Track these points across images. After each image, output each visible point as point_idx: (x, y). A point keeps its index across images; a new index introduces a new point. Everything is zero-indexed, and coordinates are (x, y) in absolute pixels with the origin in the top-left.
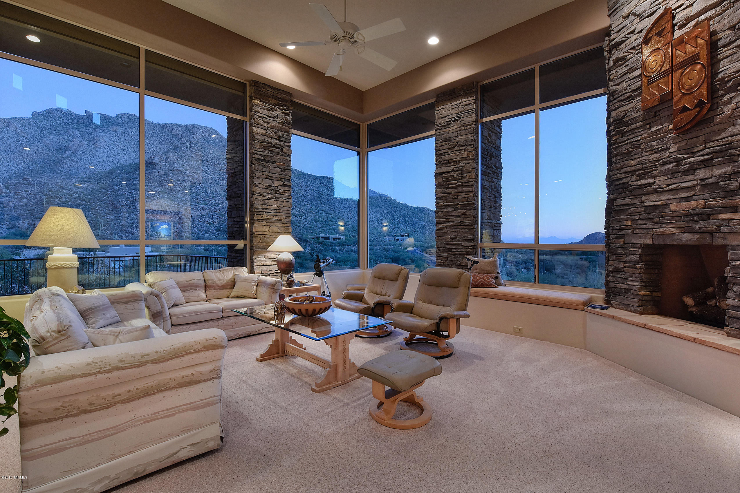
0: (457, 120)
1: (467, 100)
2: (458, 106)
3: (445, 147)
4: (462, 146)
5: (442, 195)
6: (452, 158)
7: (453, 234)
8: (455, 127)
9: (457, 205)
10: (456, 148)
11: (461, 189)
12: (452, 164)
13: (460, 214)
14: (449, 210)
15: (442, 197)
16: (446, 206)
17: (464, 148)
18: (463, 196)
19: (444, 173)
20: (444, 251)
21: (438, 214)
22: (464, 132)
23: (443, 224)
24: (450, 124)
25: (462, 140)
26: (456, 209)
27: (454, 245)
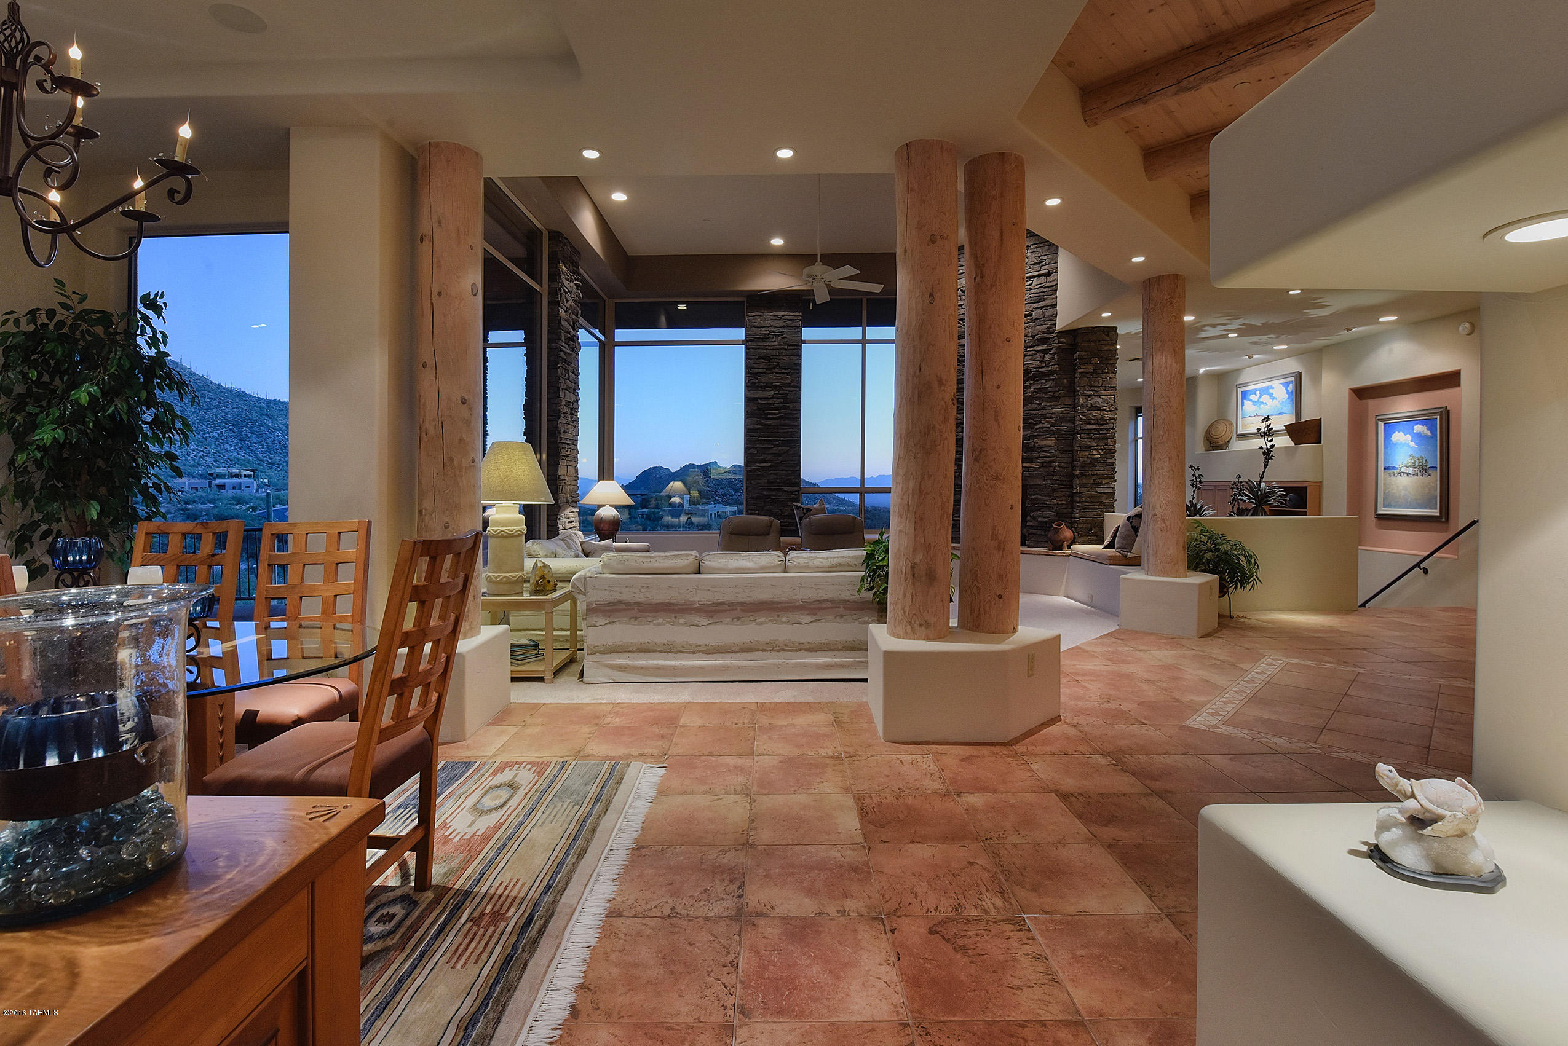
0: (778, 336)
1: (791, 314)
2: (780, 318)
3: (762, 366)
4: (785, 369)
5: (757, 426)
7: (772, 477)
8: (775, 343)
9: (777, 441)
10: (777, 370)
11: (783, 422)
12: (770, 389)
13: (781, 452)
14: (767, 446)
16: (762, 440)
17: (787, 371)
19: (760, 398)
20: (757, 497)
21: (751, 451)
22: (787, 352)
23: (758, 464)
24: (769, 338)
25: (784, 361)
26: (776, 446)
27: (774, 490)
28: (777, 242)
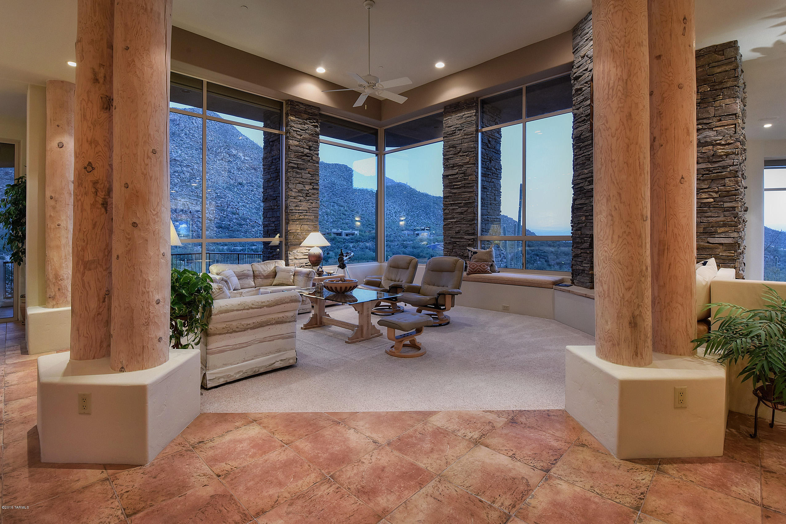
0: (461, 130)
1: (469, 112)
2: (462, 117)
3: (451, 153)
4: (465, 152)
5: (448, 194)
6: (456, 162)
7: (458, 229)
8: (459, 135)
9: (461, 203)
10: (460, 154)
11: (463, 190)
12: (456, 168)
13: (463, 211)
14: (454, 207)
15: (448, 196)
16: (451, 204)
17: (466, 154)
18: (465, 196)
19: (450, 175)
20: (450, 243)
21: (445, 212)
22: (467, 140)
23: (449, 220)
24: (455, 132)
25: (464, 147)
26: (460, 207)
27: (458, 238)
28: (440, 65)
